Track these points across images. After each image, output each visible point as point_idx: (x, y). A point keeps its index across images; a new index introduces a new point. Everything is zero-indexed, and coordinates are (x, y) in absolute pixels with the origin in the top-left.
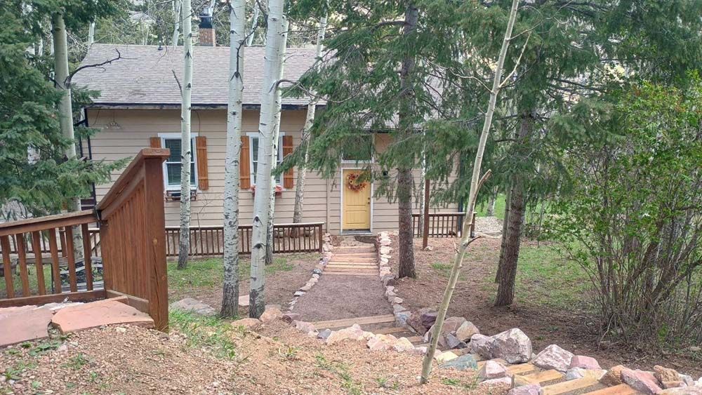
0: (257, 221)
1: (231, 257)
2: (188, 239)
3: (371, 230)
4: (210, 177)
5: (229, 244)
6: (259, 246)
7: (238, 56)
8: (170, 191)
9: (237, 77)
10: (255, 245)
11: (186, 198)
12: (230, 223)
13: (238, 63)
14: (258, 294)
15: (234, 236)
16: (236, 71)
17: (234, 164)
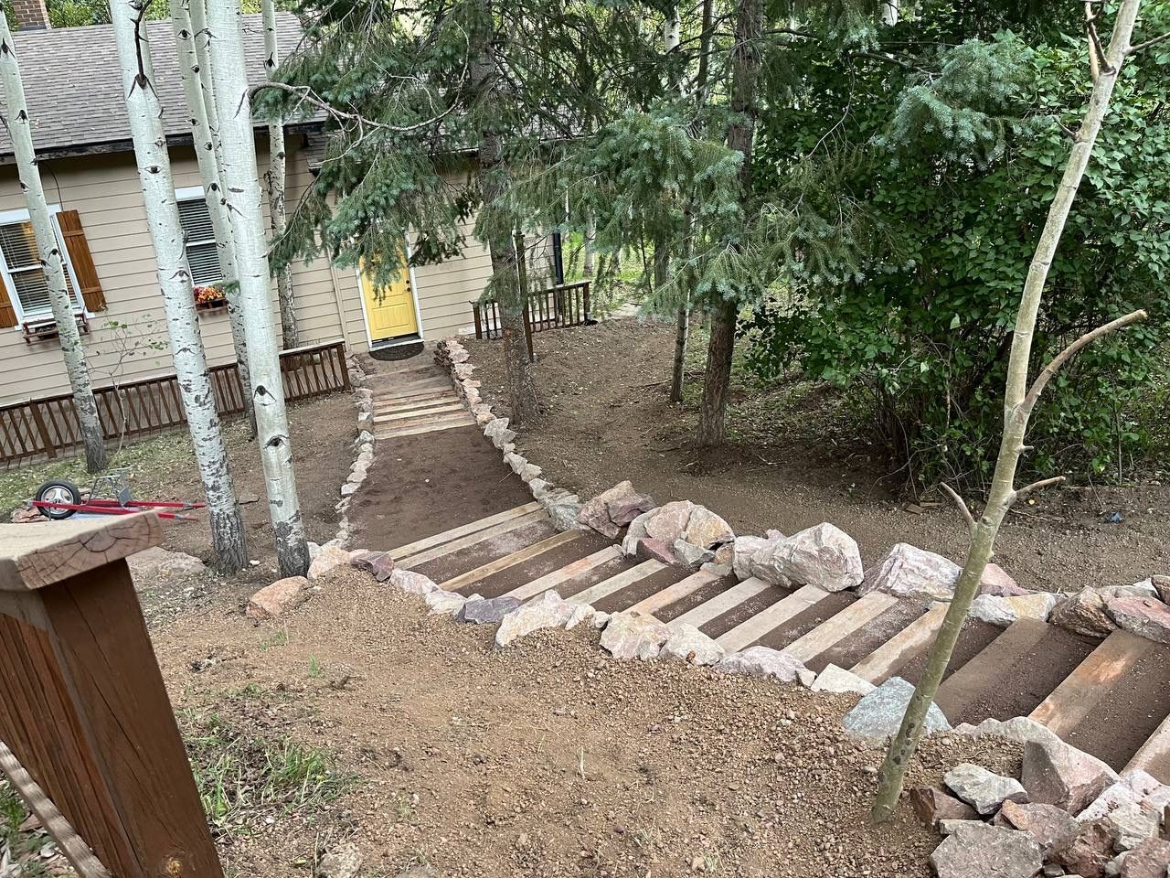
0: (262, 394)
1: (214, 463)
2: (96, 414)
3: (421, 334)
4: (105, 284)
5: (205, 440)
6: (275, 442)
7: (138, 37)
8: (31, 324)
9: (143, 86)
10: (267, 440)
11: (73, 340)
12: (197, 399)
13: (139, 54)
14: (291, 528)
15: (211, 421)
16: (138, 72)
17: (178, 278)
